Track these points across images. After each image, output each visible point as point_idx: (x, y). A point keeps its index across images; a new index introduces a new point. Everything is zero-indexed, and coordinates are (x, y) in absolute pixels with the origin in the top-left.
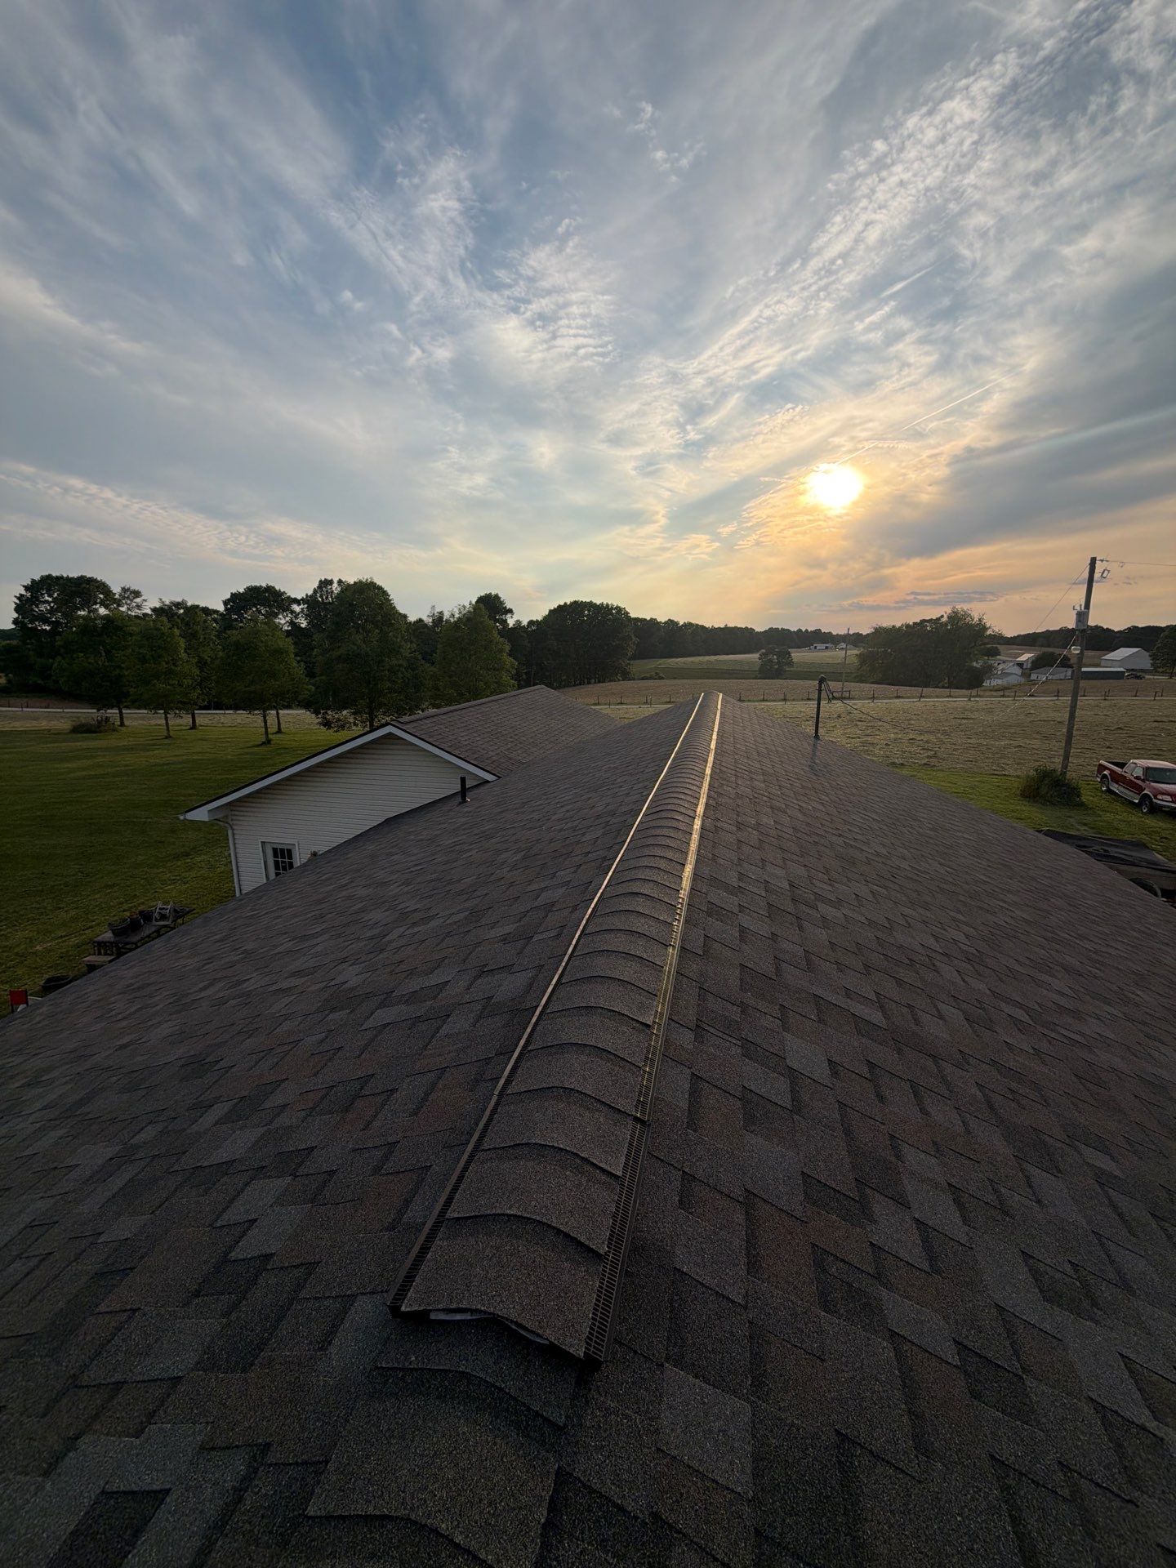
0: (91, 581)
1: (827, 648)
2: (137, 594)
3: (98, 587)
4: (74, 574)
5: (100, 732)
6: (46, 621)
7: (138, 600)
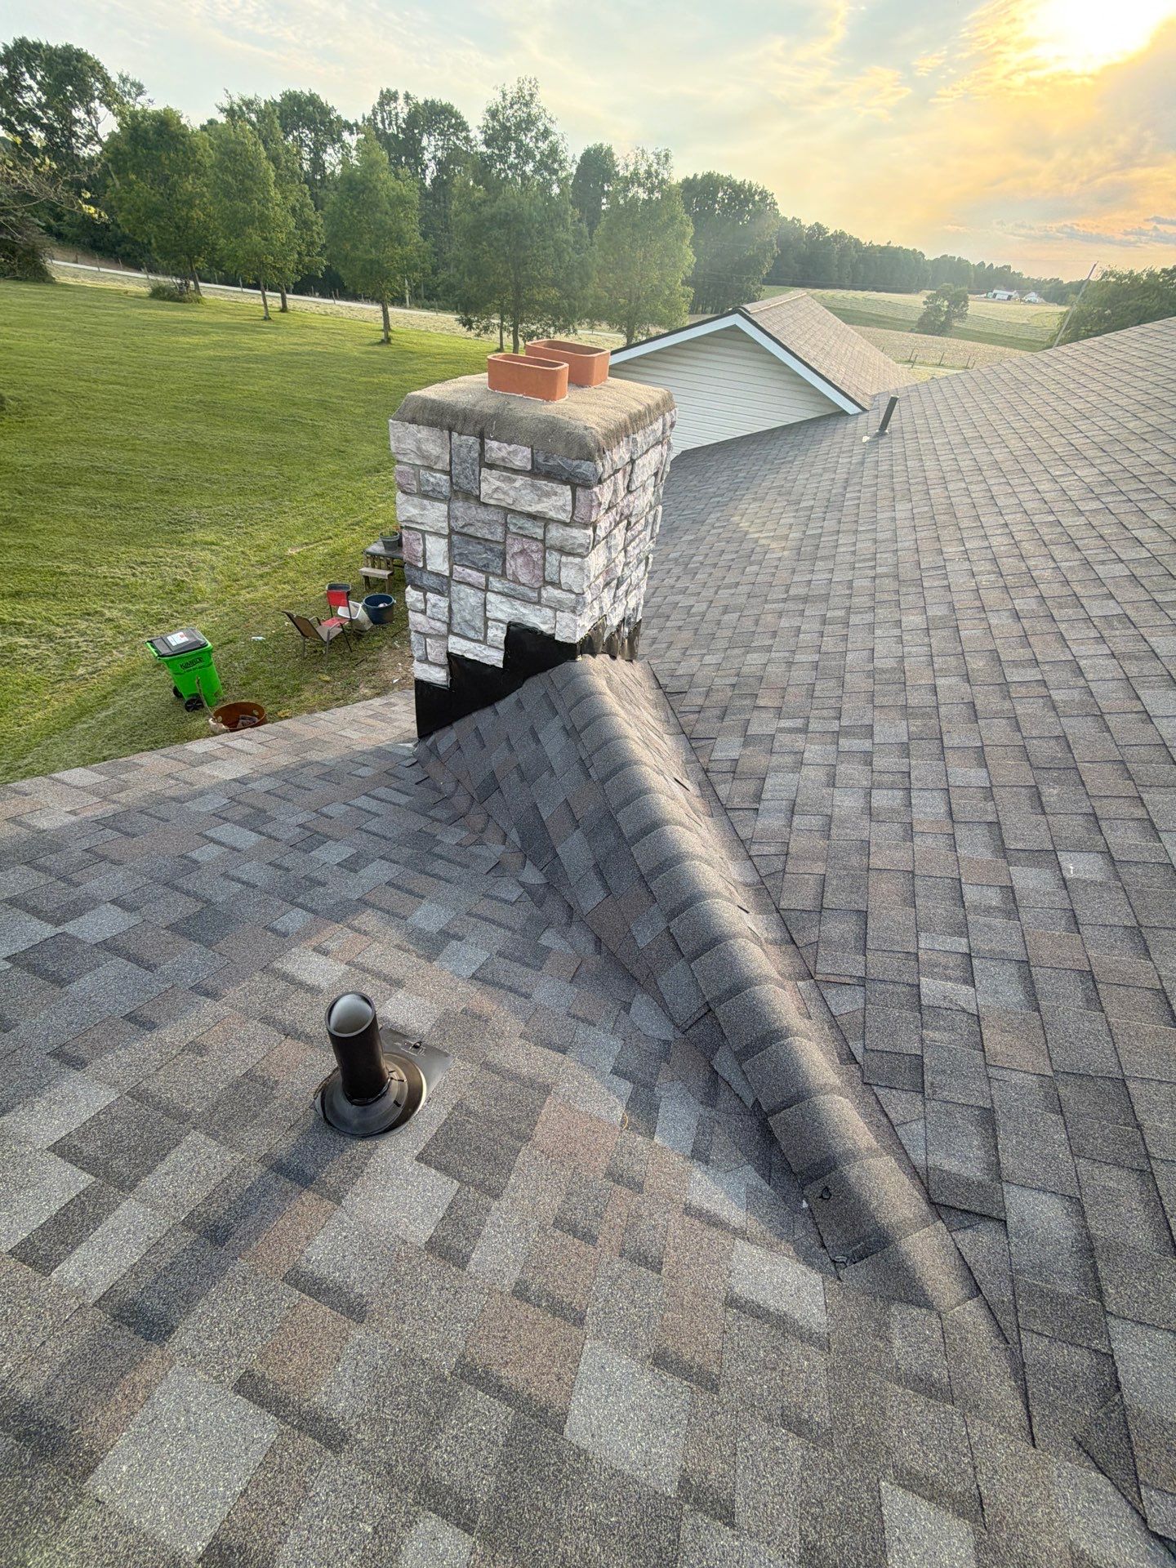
0: (78, 54)
1: (1010, 298)
4: (55, 43)
5: (180, 301)
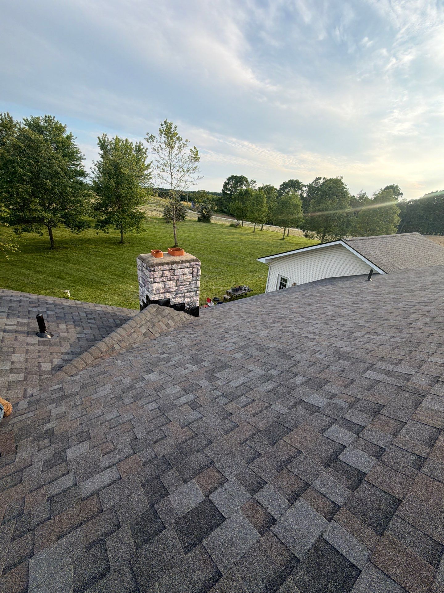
0: (243, 177)
2: (255, 182)
3: (245, 180)
4: (239, 175)
5: (237, 227)
6: (229, 190)
7: (254, 184)
